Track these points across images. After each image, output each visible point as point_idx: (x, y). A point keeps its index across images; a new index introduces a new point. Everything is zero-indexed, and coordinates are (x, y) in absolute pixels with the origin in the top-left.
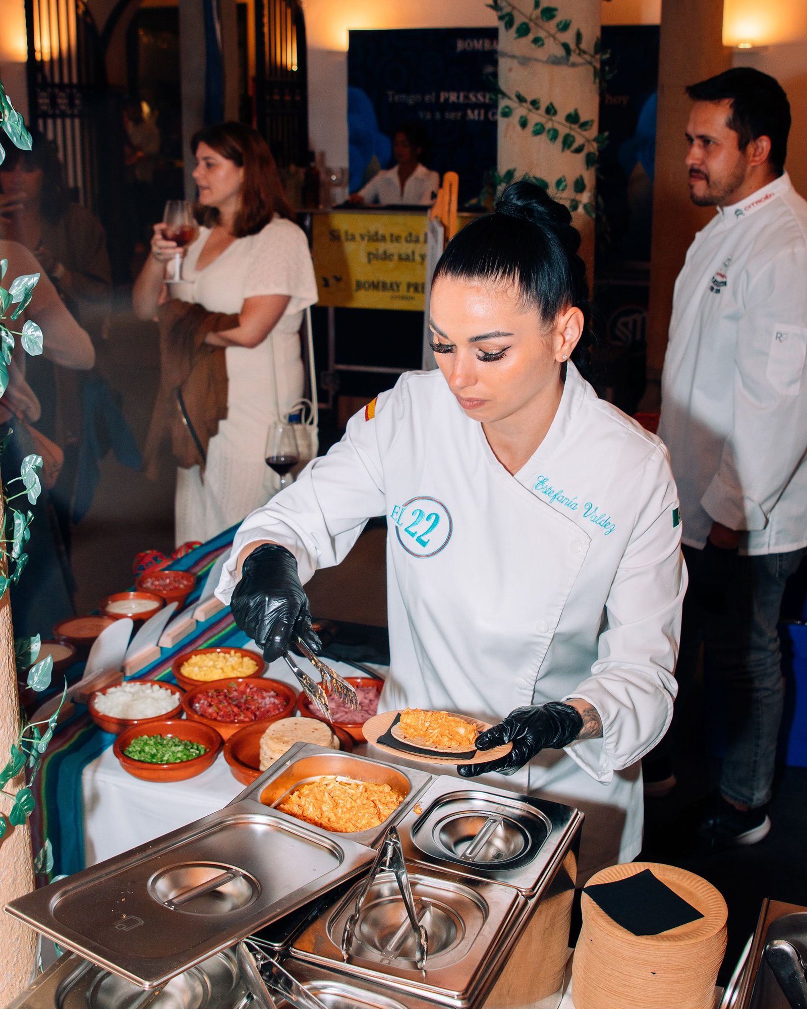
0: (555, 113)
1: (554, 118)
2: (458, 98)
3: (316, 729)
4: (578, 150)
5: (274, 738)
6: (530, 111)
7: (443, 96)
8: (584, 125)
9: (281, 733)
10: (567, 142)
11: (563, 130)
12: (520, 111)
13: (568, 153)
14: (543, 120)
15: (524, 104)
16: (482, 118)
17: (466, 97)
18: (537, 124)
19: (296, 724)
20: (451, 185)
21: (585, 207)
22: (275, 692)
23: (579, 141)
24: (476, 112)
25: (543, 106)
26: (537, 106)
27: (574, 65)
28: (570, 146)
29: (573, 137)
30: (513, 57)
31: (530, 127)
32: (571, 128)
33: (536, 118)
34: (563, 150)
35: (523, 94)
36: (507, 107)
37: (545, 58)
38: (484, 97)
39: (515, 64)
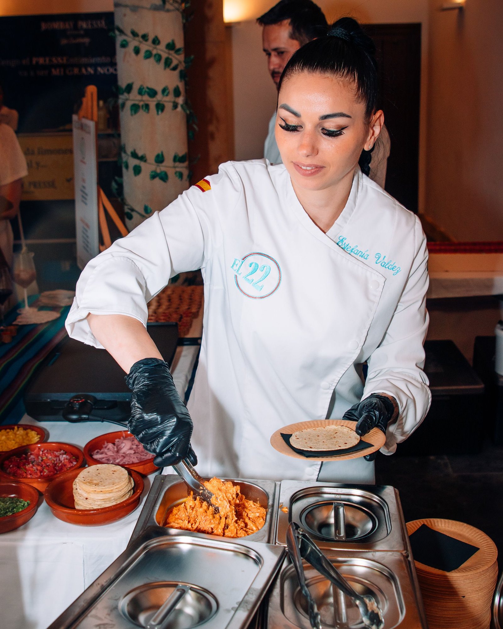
0: (159, 43)
1: (158, 47)
2: (45, 61)
3: (114, 471)
4: (174, 69)
5: (86, 482)
6: (140, 42)
7: (34, 60)
8: (177, 51)
9: (90, 479)
10: (168, 63)
11: (164, 55)
12: (133, 43)
13: (168, 70)
14: (151, 49)
15: (137, 38)
16: (62, 73)
17: (50, 60)
18: (147, 51)
19: (98, 470)
20: (92, 95)
21: (182, 106)
22: (64, 451)
23: (175, 62)
24: (58, 70)
25: (151, 37)
26: (146, 38)
27: (168, 11)
28: (169, 66)
29: (171, 59)
30: (126, 6)
31: (142, 53)
32: (169, 54)
33: (145, 47)
34: (165, 69)
35: (137, 30)
36: (125, 40)
37: (149, 6)
38: (62, 60)
39: (128, 11)
